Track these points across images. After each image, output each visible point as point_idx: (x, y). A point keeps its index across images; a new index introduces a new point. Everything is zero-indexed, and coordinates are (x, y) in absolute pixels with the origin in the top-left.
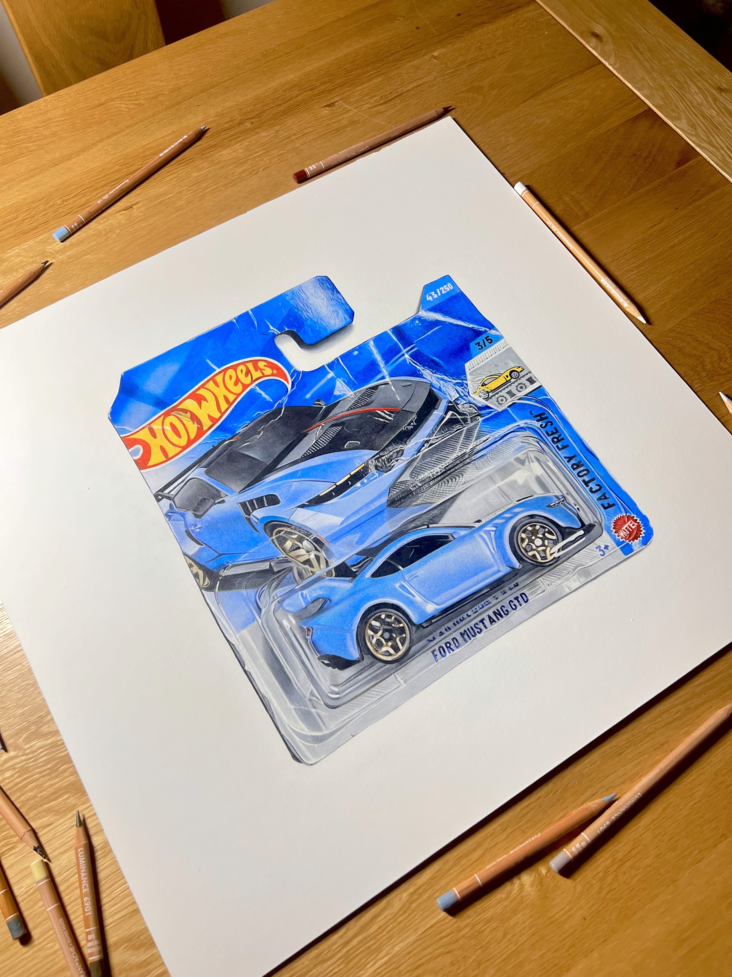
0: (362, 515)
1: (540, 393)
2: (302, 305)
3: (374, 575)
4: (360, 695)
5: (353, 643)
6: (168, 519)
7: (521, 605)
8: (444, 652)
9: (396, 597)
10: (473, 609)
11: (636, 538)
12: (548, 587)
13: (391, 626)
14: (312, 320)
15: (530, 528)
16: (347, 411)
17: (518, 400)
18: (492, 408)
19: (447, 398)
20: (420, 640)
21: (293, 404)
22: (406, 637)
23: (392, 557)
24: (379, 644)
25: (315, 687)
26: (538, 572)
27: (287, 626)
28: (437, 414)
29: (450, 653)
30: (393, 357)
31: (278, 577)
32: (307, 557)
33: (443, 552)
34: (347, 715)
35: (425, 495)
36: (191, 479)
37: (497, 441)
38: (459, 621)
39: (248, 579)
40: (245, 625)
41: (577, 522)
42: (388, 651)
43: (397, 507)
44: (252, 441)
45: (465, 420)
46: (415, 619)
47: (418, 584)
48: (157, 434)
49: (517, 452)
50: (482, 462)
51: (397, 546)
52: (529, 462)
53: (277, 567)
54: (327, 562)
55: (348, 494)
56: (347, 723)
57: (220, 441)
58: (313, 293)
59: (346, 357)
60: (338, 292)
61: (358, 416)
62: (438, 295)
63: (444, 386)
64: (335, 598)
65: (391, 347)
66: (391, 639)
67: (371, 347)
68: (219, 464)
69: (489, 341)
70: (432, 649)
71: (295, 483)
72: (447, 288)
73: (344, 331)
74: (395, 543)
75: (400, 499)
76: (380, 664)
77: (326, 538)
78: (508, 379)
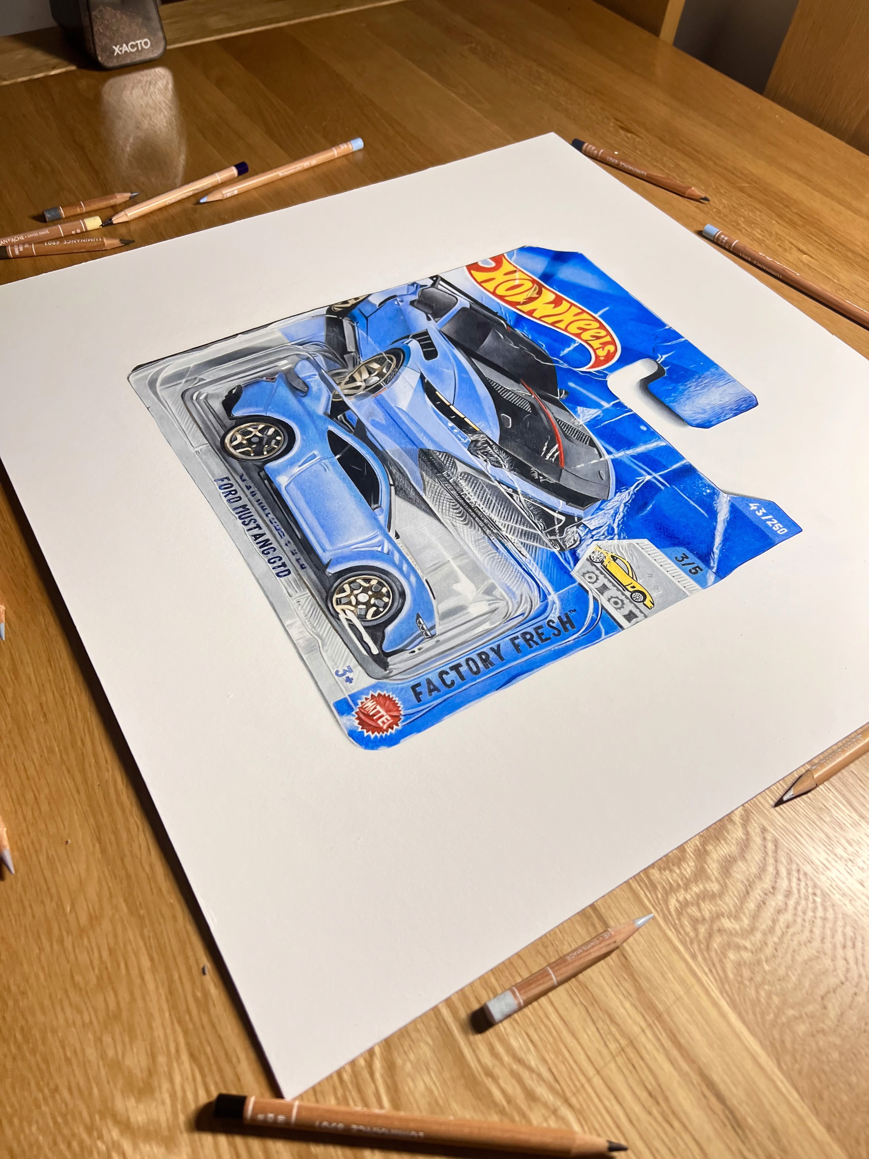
0: (409, 425)
1: (610, 626)
2: (706, 381)
3: (330, 432)
4: (191, 416)
5: (252, 412)
6: (409, 283)
7: (273, 568)
8: (226, 488)
9: (302, 450)
10: (276, 520)
12: (295, 601)
13: (266, 444)
14: (685, 389)
15: (384, 590)
16: (555, 418)
17: (594, 598)
18: (575, 565)
19: (586, 516)
20: (244, 467)
21: (560, 373)
22: (250, 456)
23: (352, 449)
24: (245, 433)
25: (209, 382)
26: (320, 592)
27: (279, 364)
28: (559, 504)
29: (223, 493)
30: (644, 465)
31: (337, 358)
32: (358, 380)
33: (355, 497)
34: (172, 405)
35: (437, 485)
36: (456, 298)
37: (521, 566)
38: (262, 505)
39: (337, 337)
40: (287, 334)
42: (236, 439)
43: (419, 457)
44: (505, 339)
45: (552, 533)
46: (272, 465)
47: (315, 470)
48: (509, 276)
49: (505, 587)
50: (486, 547)
51: (367, 455)
52: (489, 600)
53: (349, 357)
54: (351, 395)
55: (438, 416)
56: (163, 404)
57: (504, 317)
58: (728, 392)
59: (636, 419)
60: (736, 415)
61: (548, 428)
62: (763, 516)
63: (605, 514)
64: (306, 400)
65: (660, 462)
66: (250, 443)
67: (656, 443)
68: (475, 316)
69: (694, 571)
70: (230, 477)
71: (452, 372)
72: (778, 527)
73: (675, 418)
74: (370, 453)
75: (430, 461)
76: (222, 432)
77: (381, 395)
78: (628, 587)
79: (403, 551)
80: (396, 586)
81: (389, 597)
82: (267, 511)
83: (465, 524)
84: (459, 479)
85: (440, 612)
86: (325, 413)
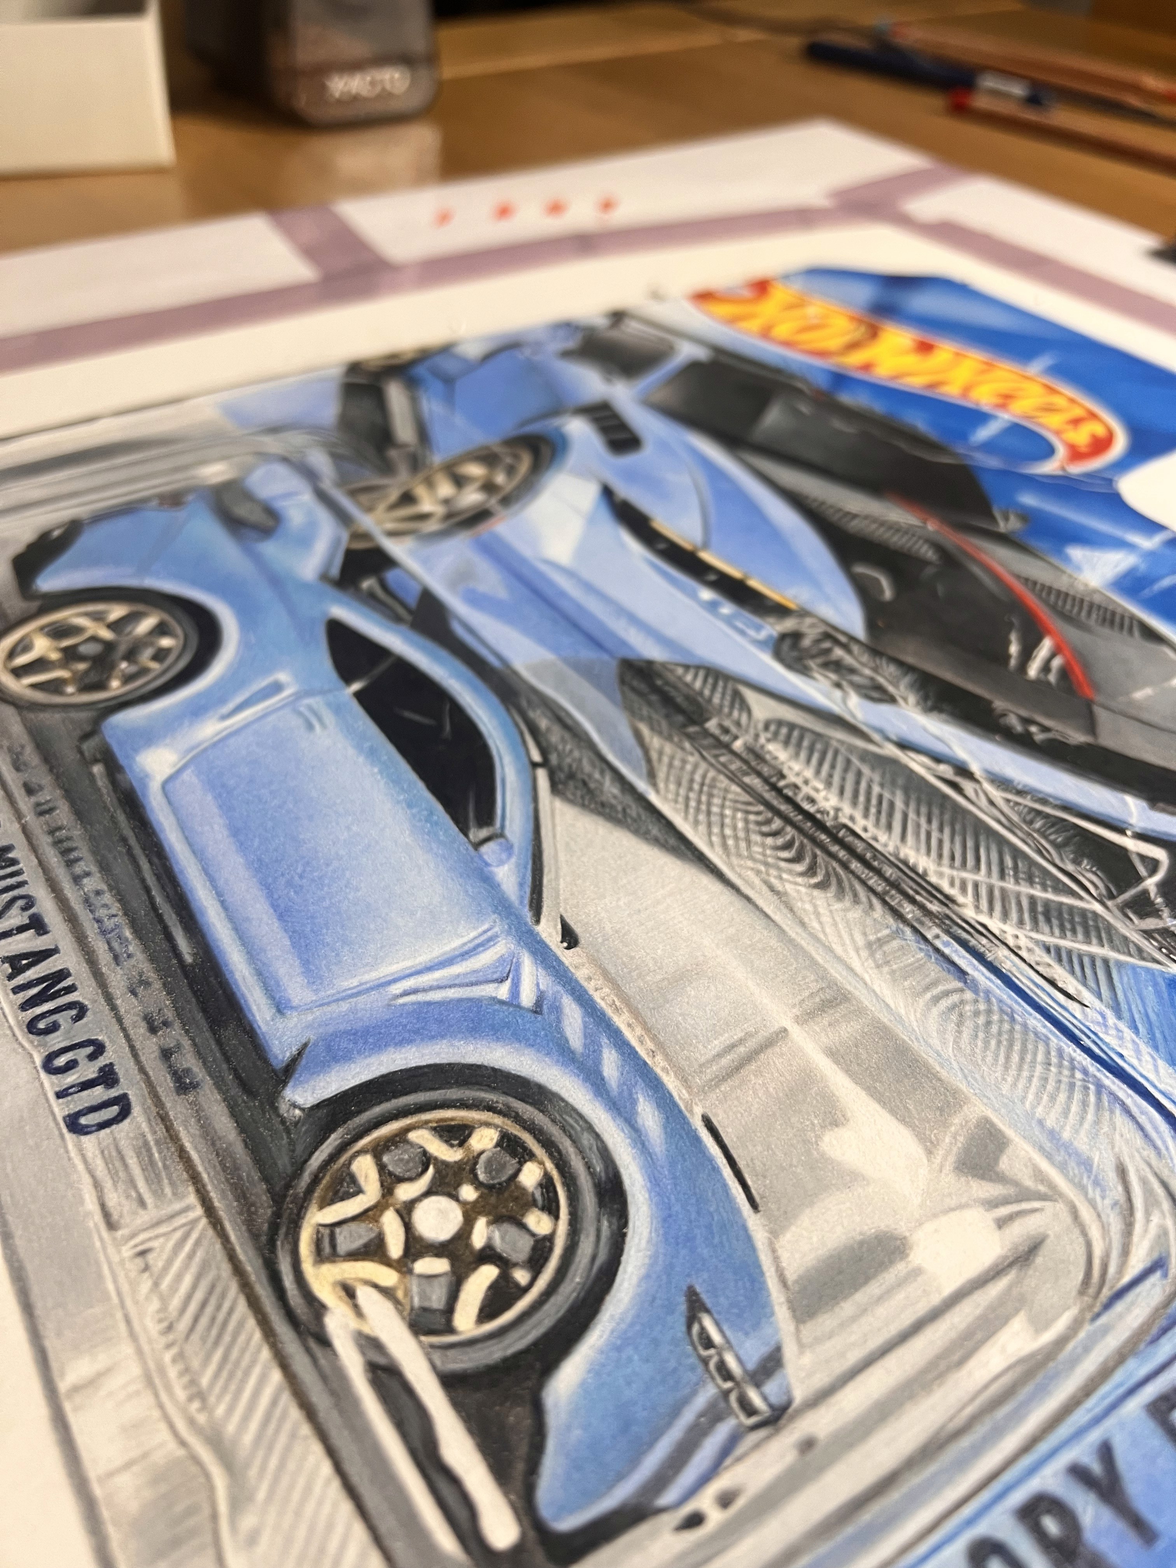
7: (59, 1095)
15: (531, 1179)
16: (1012, 572)
22: (63, 693)
23: (406, 667)
24: (66, 632)
32: (425, 499)
35: (692, 760)
37: (1074, 1039)
38: (70, 846)
43: (622, 682)
44: (819, 417)
46: (127, 718)
50: (919, 968)
51: (453, 682)
53: (399, 454)
54: (404, 533)
55: (665, 574)
61: (1004, 597)
66: (74, 657)
74: (462, 675)
75: (660, 693)
79: (597, 997)
80: (581, 1151)
81: (552, 1209)
82: (79, 869)
83: (817, 886)
84: (762, 740)
85: (791, 1276)
86: (324, 577)
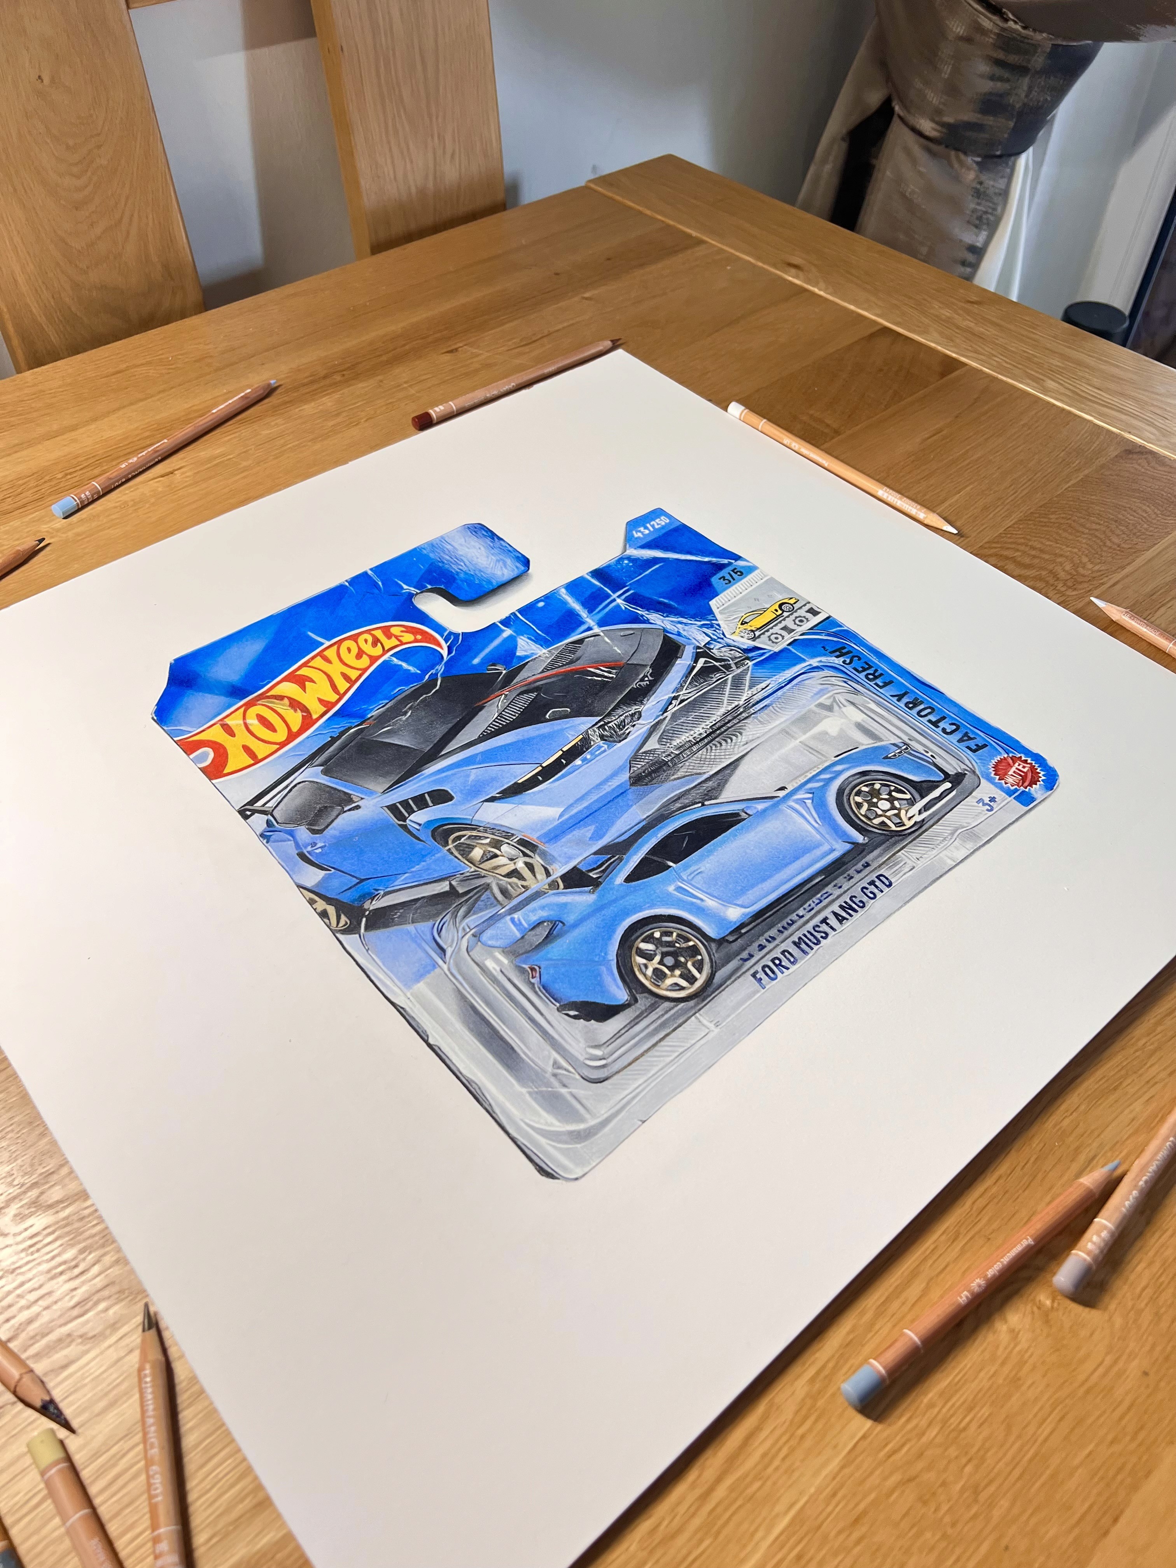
0: (592, 801)
1: (830, 624)
2: (448, 558)
3: (629, 879)
4: (642, 1055)
5: (615, 980)
6: (265, 841)
7: (882, 891)
8: (773, 972)
9: (673, 905)
10: (806, 906)
11: (1034, 782)
12: (919, 862)
13: (674, 946)
14: (466, 573)
15: (866, 789)
17: (801, 635)
18: (765, 649)
19: (693, 644)
20: (727, 961)
21: (455, 672)
22: (702, 959)
23: (653, 851)
24: (659, 975)
25: (559, 1053)
26: (895, 844)
27: (494, 968)
28: (681, 665)
29: (783, 973)
30: (600, 604)
31: (467, 901)
32: (512, 867)
33: (736, 836)
34: (625, 1089)
35: (687, 764)
36: (299, 783)
37: (782, 687)
38: (786, 925)
39: (417, 909)
40: (419, 976)
41: (936, 772)
42: (676, 984)
44: (394, 724)
45: (727, 667)
46: (711, 931)
47: (705, 882)
48: (236, 731)
49: (817, 696)
50: (767, 714)
51: (659, 835)
52: (840, 707)
53: (463, 886)
54: (546, 870)
55: (563, 776)
56: (628, 1103)
57: (342, 729)
58: (464, 543)
59: (526, 610)
60: (500, 539)
61: (560, 678)
62: (649, 530)
63: (684, 630)
64: (570, 919)
65: (593, 593)
66: (677, 965)
67: (564, 596)
68: (344, 759)
69: (739, 573)
70: (752, 971)
71: (474, 771)
72: (662, 521)
73: (517, 582)
75: (650, 774)
76: (667, 1004)
77: (538, 838)
78: (778, 613)
83: (740, 734)
84: (671, 746)
85: (872, 742)
